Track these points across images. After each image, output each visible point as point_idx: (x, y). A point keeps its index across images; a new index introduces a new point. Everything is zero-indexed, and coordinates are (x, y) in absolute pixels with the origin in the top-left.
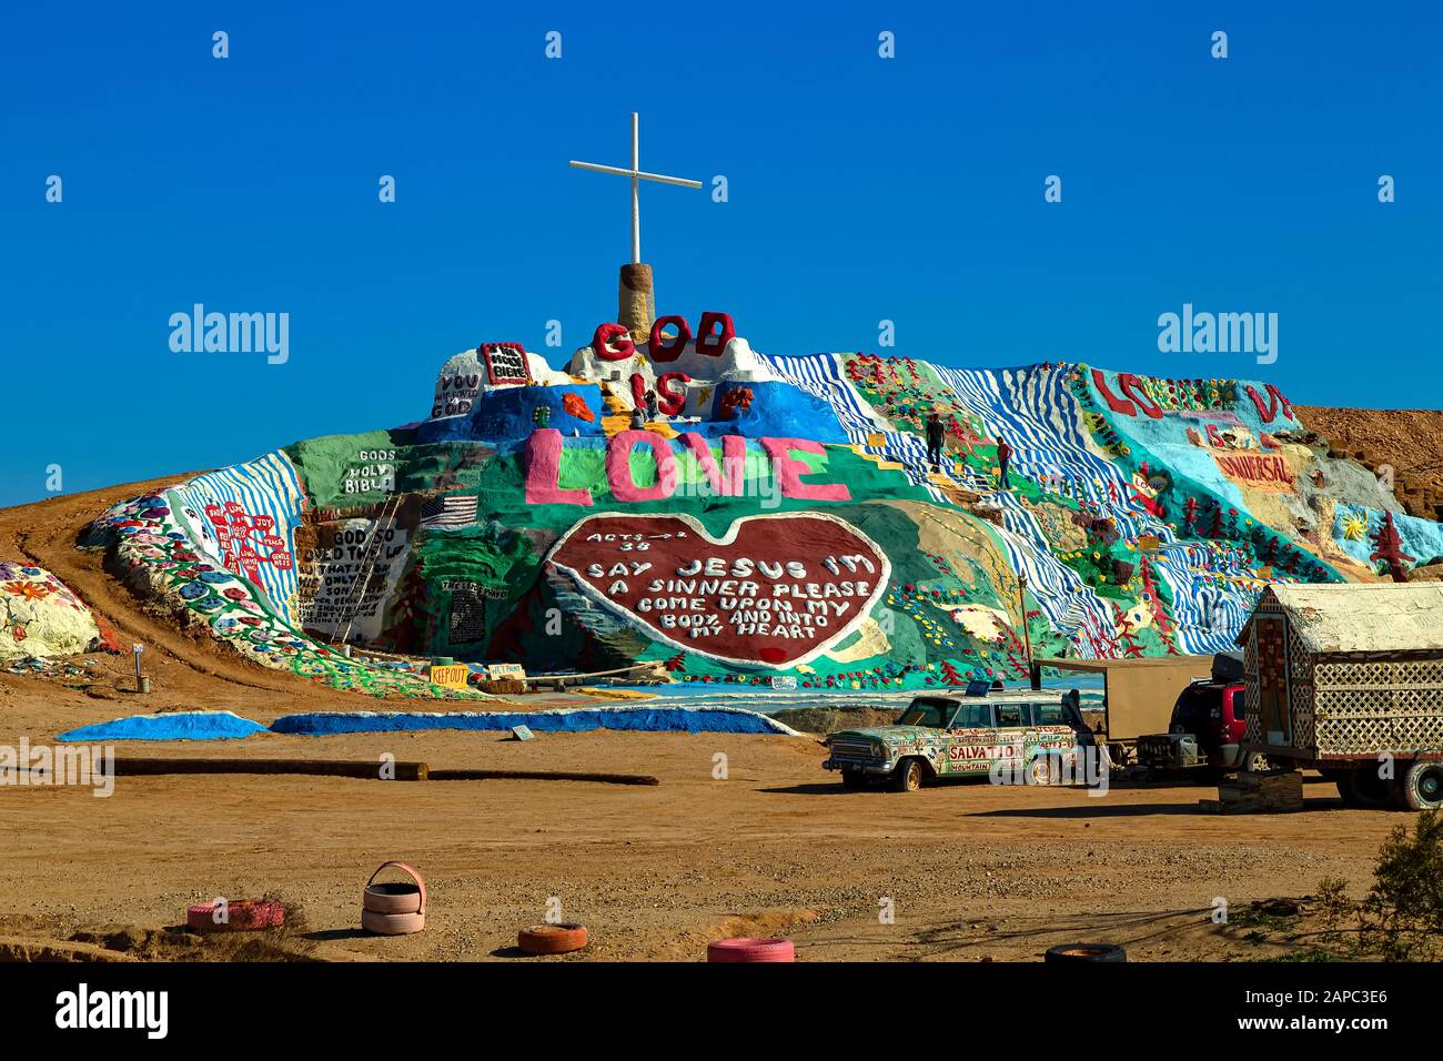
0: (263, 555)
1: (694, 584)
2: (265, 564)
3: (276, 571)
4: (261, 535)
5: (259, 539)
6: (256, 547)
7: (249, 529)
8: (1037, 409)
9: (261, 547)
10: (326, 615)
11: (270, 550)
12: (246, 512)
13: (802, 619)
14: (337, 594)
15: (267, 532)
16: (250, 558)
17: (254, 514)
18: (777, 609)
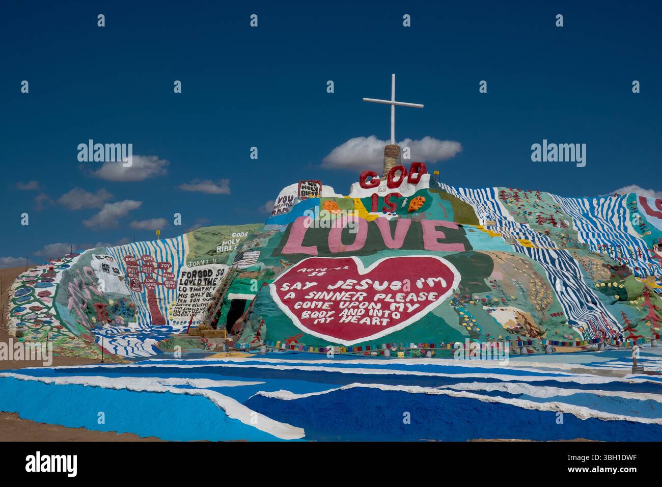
0: (160, 281)
1: (331, 293)
2: (160, 286)
3: (166, 290)
4: (162, 271)
5: (160, 273)
6: (157, 277)
7: (154, 268)
8: (607, 215)
9: (160, 278)
10: (186, 313)
11: (165, 279)
12: (155, 260)
13: (383, 314)
14: (194, 302)
15: (166, 271)
16: (152, 283)
17: (160, 261)
18: (370, 307)
